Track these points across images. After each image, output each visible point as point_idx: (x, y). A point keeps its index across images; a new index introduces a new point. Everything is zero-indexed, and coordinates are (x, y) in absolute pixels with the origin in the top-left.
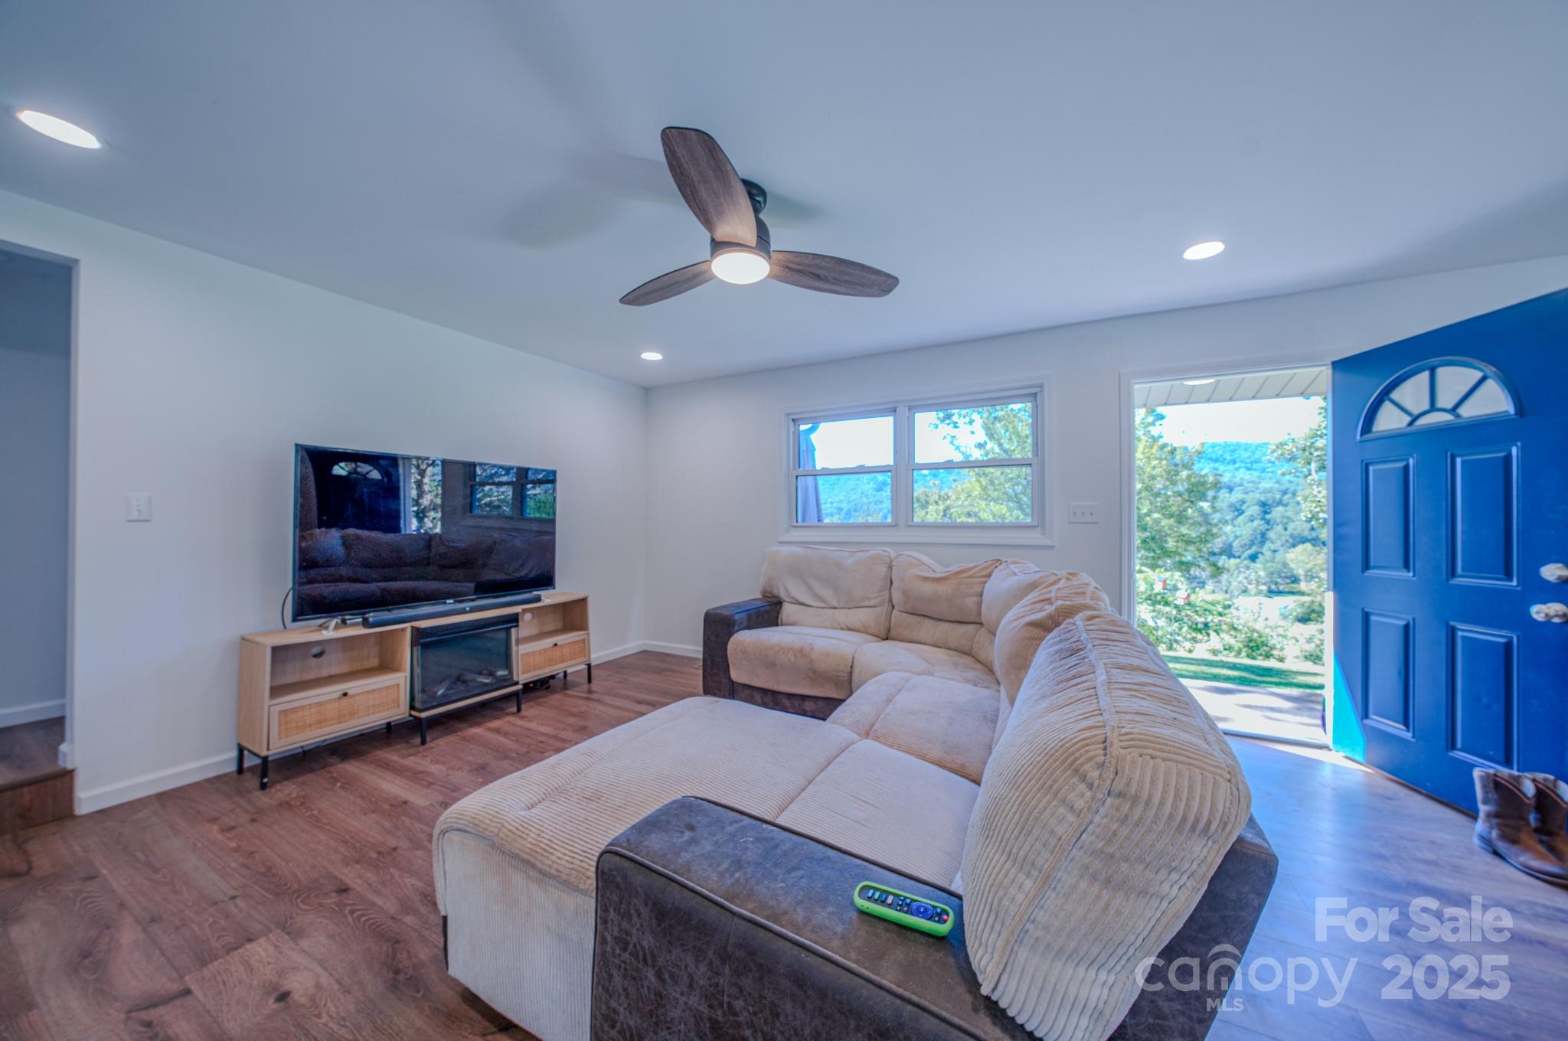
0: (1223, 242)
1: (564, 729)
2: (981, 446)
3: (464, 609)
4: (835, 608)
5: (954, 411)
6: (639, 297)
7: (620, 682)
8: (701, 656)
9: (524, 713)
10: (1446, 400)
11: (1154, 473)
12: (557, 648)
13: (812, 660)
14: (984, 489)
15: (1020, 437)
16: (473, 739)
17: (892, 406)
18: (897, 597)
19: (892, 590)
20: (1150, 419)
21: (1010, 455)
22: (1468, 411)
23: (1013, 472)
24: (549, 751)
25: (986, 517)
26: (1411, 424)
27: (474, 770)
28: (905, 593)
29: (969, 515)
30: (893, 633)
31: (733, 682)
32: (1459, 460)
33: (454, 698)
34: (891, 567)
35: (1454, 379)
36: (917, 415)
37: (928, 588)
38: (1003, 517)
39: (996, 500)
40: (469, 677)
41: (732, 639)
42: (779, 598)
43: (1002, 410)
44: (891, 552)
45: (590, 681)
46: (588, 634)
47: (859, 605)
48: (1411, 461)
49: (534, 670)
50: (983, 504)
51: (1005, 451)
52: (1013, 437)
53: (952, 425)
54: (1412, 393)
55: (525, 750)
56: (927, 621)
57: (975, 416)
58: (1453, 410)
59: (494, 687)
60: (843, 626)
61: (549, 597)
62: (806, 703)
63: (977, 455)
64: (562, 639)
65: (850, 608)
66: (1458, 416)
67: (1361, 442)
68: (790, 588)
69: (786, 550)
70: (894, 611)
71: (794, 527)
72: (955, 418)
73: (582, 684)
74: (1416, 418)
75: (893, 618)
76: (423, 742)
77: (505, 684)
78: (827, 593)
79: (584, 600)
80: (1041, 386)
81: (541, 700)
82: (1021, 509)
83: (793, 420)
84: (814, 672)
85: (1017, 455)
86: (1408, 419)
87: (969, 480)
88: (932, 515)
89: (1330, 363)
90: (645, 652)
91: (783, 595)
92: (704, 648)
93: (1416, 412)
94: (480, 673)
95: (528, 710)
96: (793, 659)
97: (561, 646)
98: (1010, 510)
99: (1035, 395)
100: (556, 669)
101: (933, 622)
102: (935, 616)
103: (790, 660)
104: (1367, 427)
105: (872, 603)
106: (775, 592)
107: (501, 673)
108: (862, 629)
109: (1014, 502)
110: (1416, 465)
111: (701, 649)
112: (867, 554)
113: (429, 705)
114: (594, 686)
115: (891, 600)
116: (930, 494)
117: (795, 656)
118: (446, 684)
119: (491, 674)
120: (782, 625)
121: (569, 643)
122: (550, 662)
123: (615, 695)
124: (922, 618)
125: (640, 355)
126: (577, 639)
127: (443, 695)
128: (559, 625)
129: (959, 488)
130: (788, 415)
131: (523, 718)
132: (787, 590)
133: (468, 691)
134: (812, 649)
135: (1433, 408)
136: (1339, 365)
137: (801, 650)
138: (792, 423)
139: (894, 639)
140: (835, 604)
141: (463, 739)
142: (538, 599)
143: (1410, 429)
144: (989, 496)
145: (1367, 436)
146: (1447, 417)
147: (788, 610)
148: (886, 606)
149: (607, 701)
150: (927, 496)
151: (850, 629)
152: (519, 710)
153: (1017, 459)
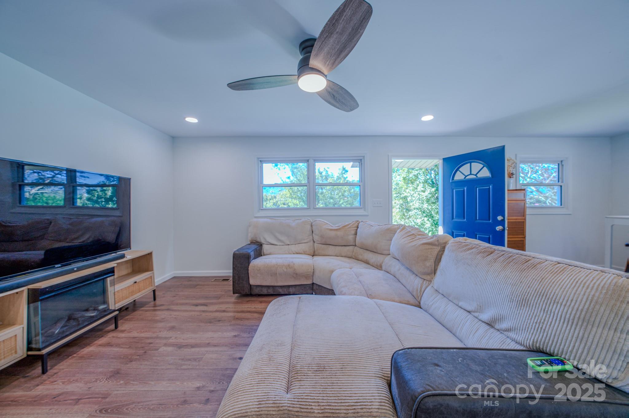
0: (433, 116)
1: (160, 331)
2: (289, 178)
3: (73, 269)
4: (289, 245)
5: (278, 164)
6: (236, 86)
7: (174, 297)
8: (232, 275)
9: (120, 328)
10: (474, 172)
11: (346, 190)
12: (136, 284)
13: (295, 269)
14: (291, 194)
15: (304, 175)
16: (90, 356)
17: (308, 159)
18: (316, 238)
19: (313, 235)
20: (344, 172)
21: (300, 182)
22: (479, 175)
23: (300, 188)
24: (160, 347)
25: (291, 205)
26: (465, 178)
27: (111, 377)
28: (322, 237)
29: (284, 204)
30: (316, 253)
31: (250, 285)
32: (478, 189)
33: (68, 333)
34: (312, 226)
35: (476, 166)
36: (316, 164)
37: (333, 234)
38: (297, 205)
39: (295, 198)
40: (78, 315)
41: (251, 265)
42: (261, 243)
43: (296, 165)
44: (311, 219)
45: (155, 299)
46: (153, 273)
47: (300, 243)
48: (465, 188)
49: (122, 300)
50: (290, 200)
51: (299, 180)
52: (302, 175)
53: (278, 169)
54: (465, 169)
55: (141, 352)
56: (330, 246)
57: (286, 166)
58: (476, 175)
59: (99, 317)
60: (295, 252)
61: (129, 255)
62: (290, 289)
63: (288, 181)
64: (139, 278)
65: (295, 244)
66: (477, 177)
67: (452, 182)
68: (266, 238)
69: (261, 220)
70: (315, 244)
71: (262, 210)
72: (279, 166)
73: (148, 303)
74: (466, 176)
75: (315, 247)
76: (44, 372)
77: (106, 313)
78: (283, 238)
79: (150, 254)
80: (364, 157)
81: (127, 317)
82: (304, 202)
83: (260, 161)
84: (296, 274)
85: (303, 182)
86: (464, 177)
87: (286, 191)
88: (269, 205)
89: (442, 158)
90: (174, 278)
91: (263, 241)
92: (233, 271)
93: (466, 175)
94: (87, 310)
95: (124, 326)
96: (285, 270)
97: (139, 282)
98: (300, 202)
99: (361, 160)
100: (137, 296)
101: (334, 247)
102: (334, 244)
103: (284, 271)
104: (453, 179)
105: (305, 241)
106: (258, 240)
107: (102, 307)
108: (303, 253)
109: (301, 199)
110: (467, 190)
111: (232, 271)
112: (301, 221)
113: (47, 343)
114: (158, 302)
115: (313, 240)
116: (268, 196)
117: (286, 268)
118: (60, 325)
119: (95, 309)
120: (264, 255)
121: (143, 280)
122: (133, 293)
123: (177, 304)
124: (328, 246)
125: (185, 118)
126: (147, 277)
127: (59, 333)
128: (130, 270)
129: (282, 194)
130: (258, 158)
131: (123, 331)
132: (265, 239)
133: (79, 325)
134: (294, 264)
135: (471, 174)
136: (444, 159)
137: (289, 265)
138: (260, 162)
139: (316, 255)
140: (289, 243)
141: (82, 357)
142: (123, 256)
143: (465, 179)
144: (293, 197)
145: (453, 181)
146: (475, 177)
147: (266, 248)
148: (312, 242)
149: (175, 309)
150: (267, 197)
151: (297, 253)
152: (116, 327)
153: (303, 184)
